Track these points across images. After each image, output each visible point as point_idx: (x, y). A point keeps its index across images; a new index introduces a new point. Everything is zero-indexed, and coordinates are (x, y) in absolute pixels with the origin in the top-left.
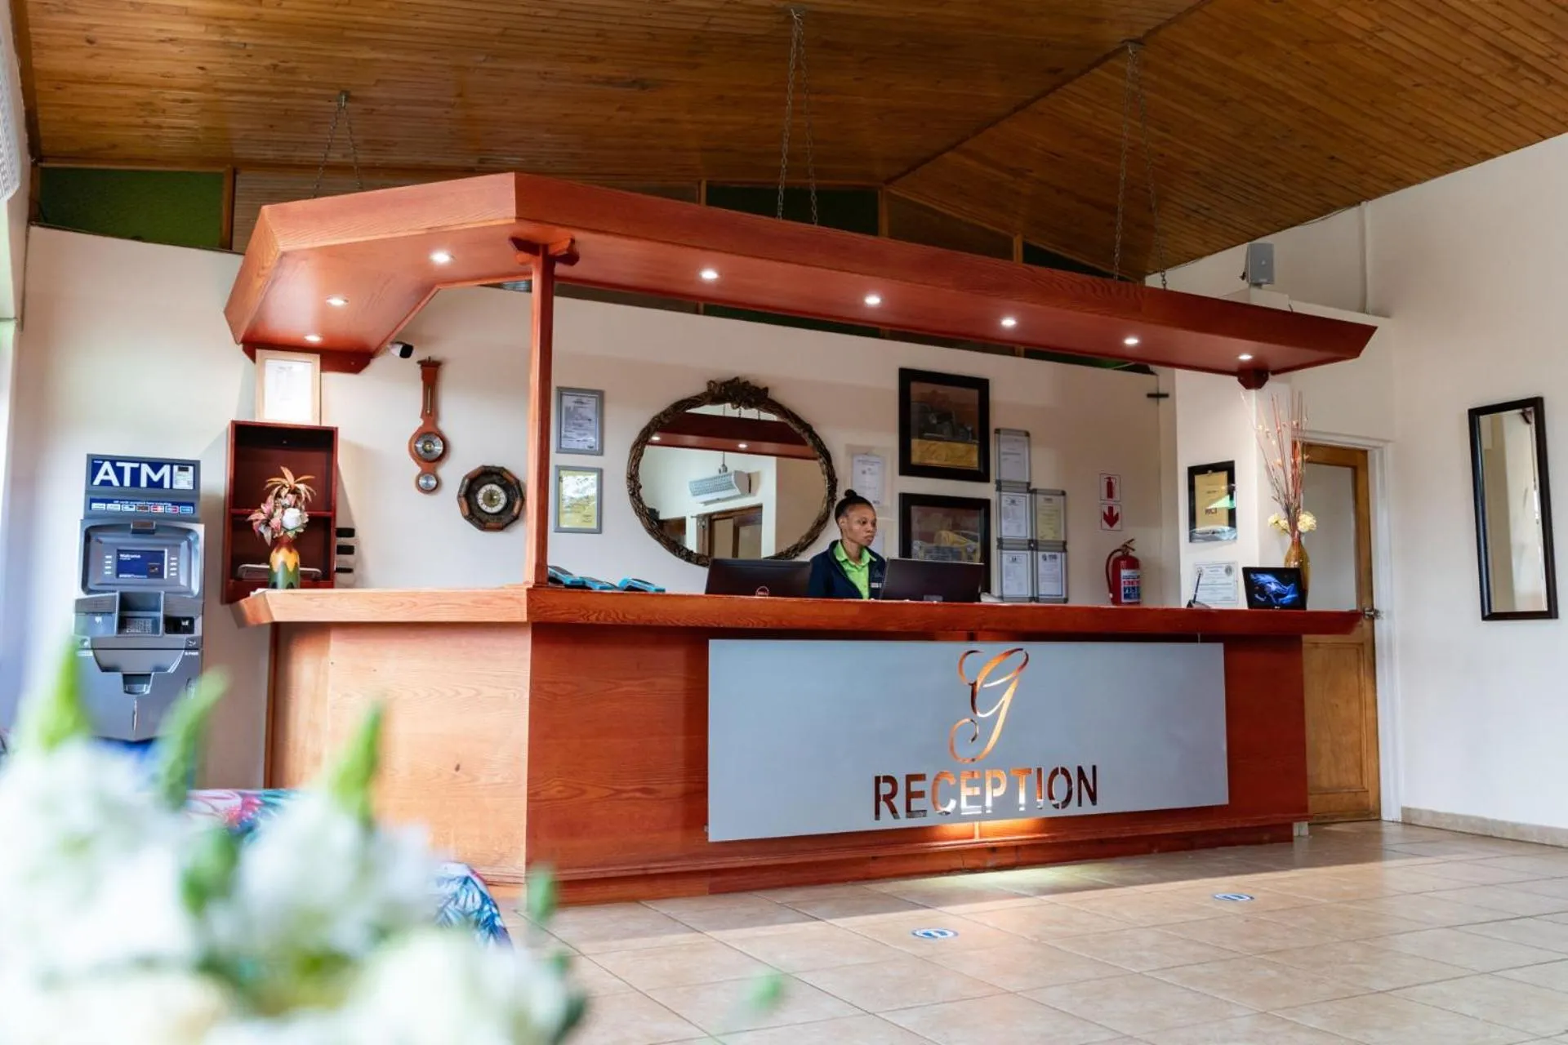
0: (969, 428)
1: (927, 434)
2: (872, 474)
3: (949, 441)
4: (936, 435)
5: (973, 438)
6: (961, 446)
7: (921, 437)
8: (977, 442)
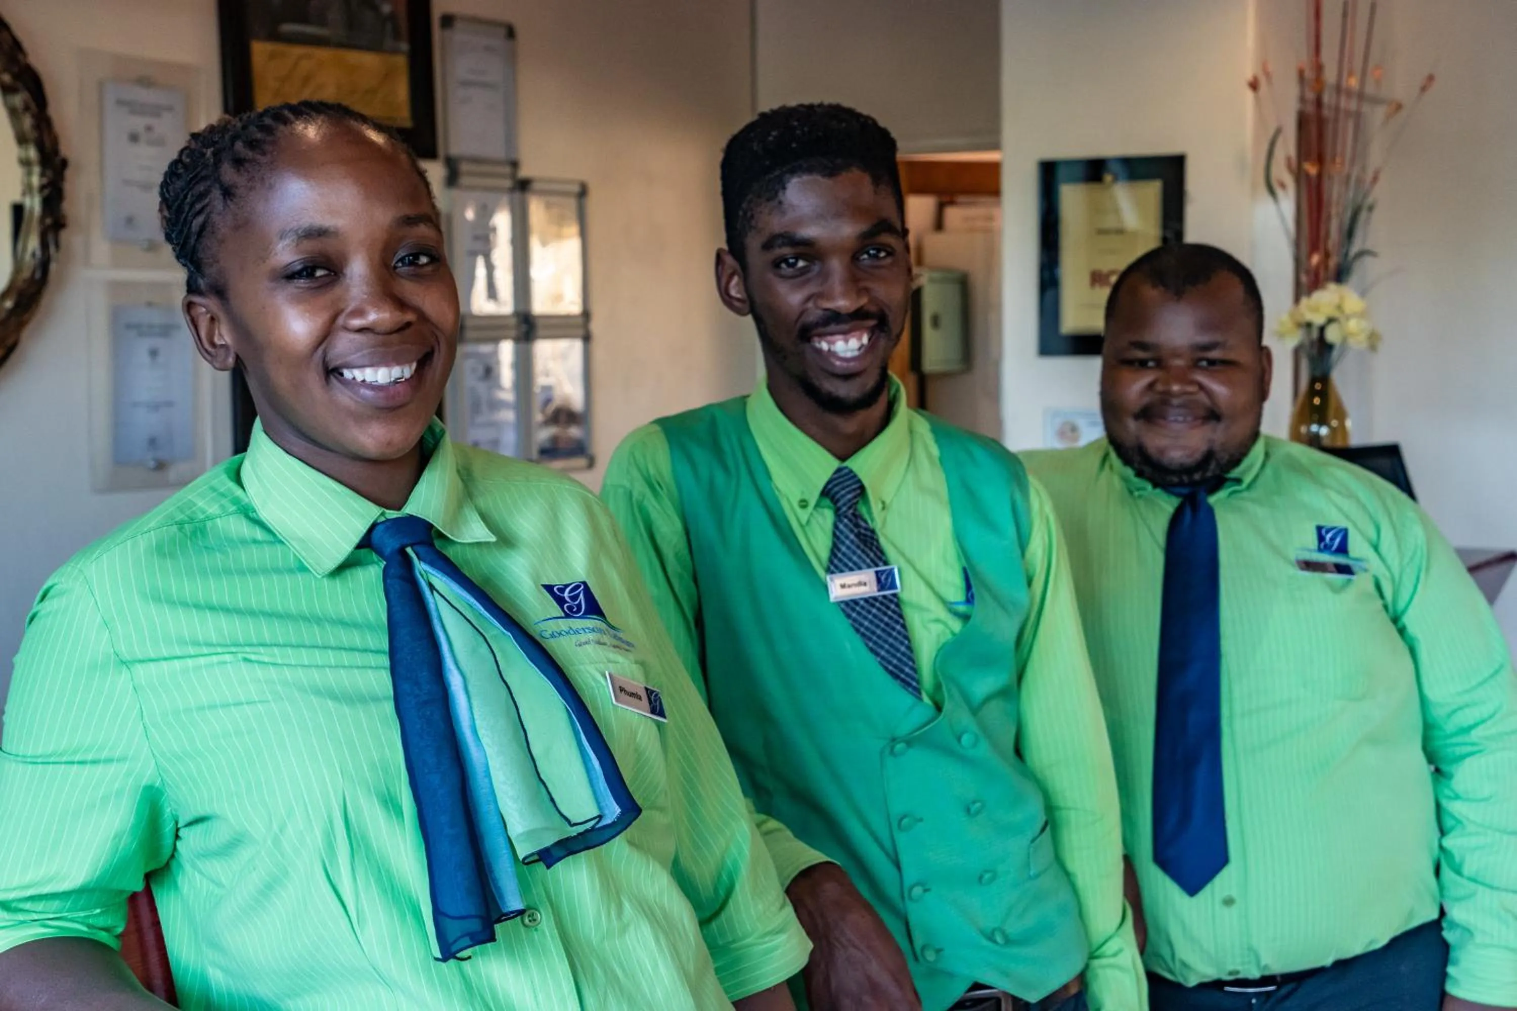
0: (386, 9)
1: (288, 28)
2: (151, 143)
3: (341, 45)
4: (310, 30)
5: (397, 36)
6: (368, 60)
7: (275, 36)
8: (404, 46)
